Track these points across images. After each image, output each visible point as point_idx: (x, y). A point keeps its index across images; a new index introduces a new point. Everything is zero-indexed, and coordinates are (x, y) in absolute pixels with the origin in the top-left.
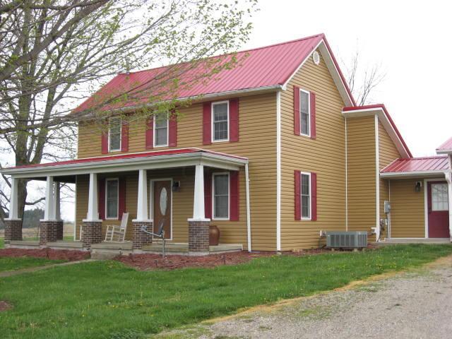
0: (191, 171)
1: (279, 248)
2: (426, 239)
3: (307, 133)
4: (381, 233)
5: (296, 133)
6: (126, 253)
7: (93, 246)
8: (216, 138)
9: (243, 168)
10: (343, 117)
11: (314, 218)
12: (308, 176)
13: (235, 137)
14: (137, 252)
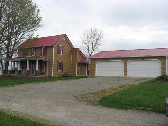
0: (36, 61)
1: (53, 76)
2: (86, 75)
3: (61, 54)
4: (77, 74)
5: (58, 54)
6: (24, 76)
7: (19, 75)
8: (43, 54)
9: (47, 60)
10: (71, 50)
11: (62, 70)
12: (61, 62)
13: (46, 55)
14: (26, 76)
